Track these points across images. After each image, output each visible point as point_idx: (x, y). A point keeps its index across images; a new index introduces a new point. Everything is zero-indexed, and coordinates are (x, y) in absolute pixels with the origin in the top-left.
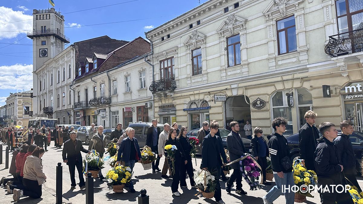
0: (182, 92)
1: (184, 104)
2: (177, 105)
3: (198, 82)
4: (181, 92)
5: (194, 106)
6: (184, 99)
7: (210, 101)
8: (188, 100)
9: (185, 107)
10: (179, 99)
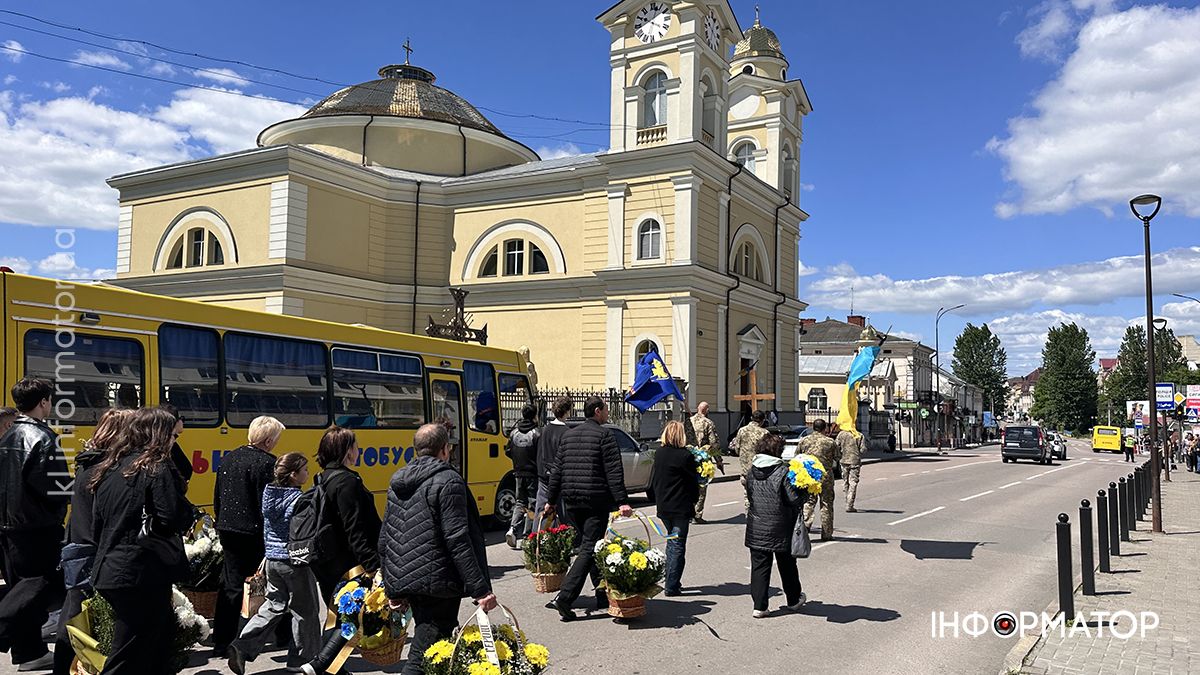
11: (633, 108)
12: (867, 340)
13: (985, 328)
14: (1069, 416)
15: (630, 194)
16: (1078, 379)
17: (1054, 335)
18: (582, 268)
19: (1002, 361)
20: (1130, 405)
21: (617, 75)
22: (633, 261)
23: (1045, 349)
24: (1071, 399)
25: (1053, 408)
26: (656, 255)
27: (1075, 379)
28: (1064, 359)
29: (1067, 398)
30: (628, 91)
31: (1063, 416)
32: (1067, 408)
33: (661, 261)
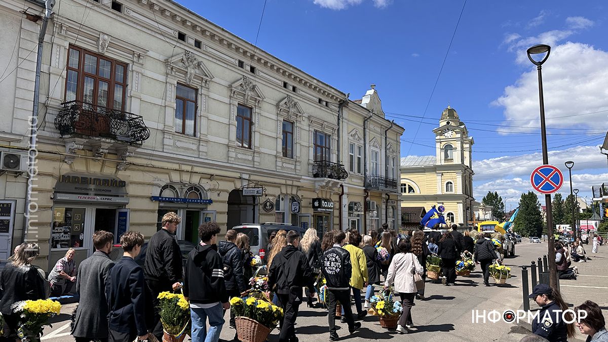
0: (153, 158)
1: (153, 185)
2: (132, 183)
3: (188, 149)
4: (151, 158)
5: (168, 193)
6: (155, 175)
7: (210, 190)
8: (164, 180)
9: (156, 192)
10: (142, 171)
11: (443, 154)
12: (482, 207)
13: (496, 193)
14: (531, 231)
15: (443, 175)
16: (534, 215)
17: (524, 196)
18: (425, 193)
19: (502, 207)
20: (557, 226)
21: (438, 145)
22: (445, 192)
23: (520, 203)
24: (531, 223)
25: (523, 227)
26: (451, 190)
27: (533, 215)
28: (528, 207)
29: (530, 223)
30: (441, 149)
31: (528, 231)
32: (530, 227)
33: (453, 193)
